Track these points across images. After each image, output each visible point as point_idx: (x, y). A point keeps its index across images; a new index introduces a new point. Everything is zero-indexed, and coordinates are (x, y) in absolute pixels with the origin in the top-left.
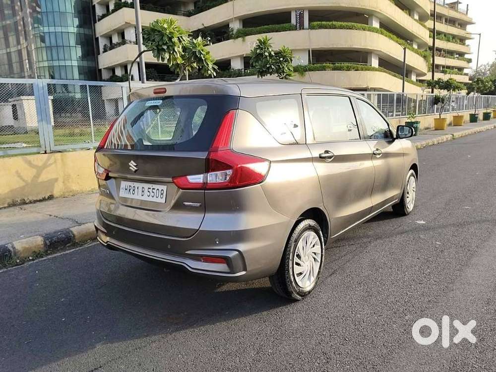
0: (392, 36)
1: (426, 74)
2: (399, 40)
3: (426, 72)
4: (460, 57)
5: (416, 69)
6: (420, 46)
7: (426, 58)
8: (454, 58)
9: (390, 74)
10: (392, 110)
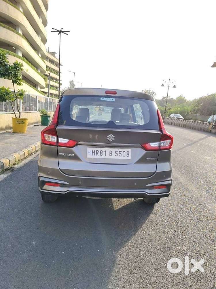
0: (29, 63)
1: (45, 88)
2: (32, 66)
3: (45, 87)
4: (56, 81)
5: (41, 84)
6: (41, 72)
7: (45, 79)
8: (54, 82)
9: (28, 84)
10: (29, 106)
